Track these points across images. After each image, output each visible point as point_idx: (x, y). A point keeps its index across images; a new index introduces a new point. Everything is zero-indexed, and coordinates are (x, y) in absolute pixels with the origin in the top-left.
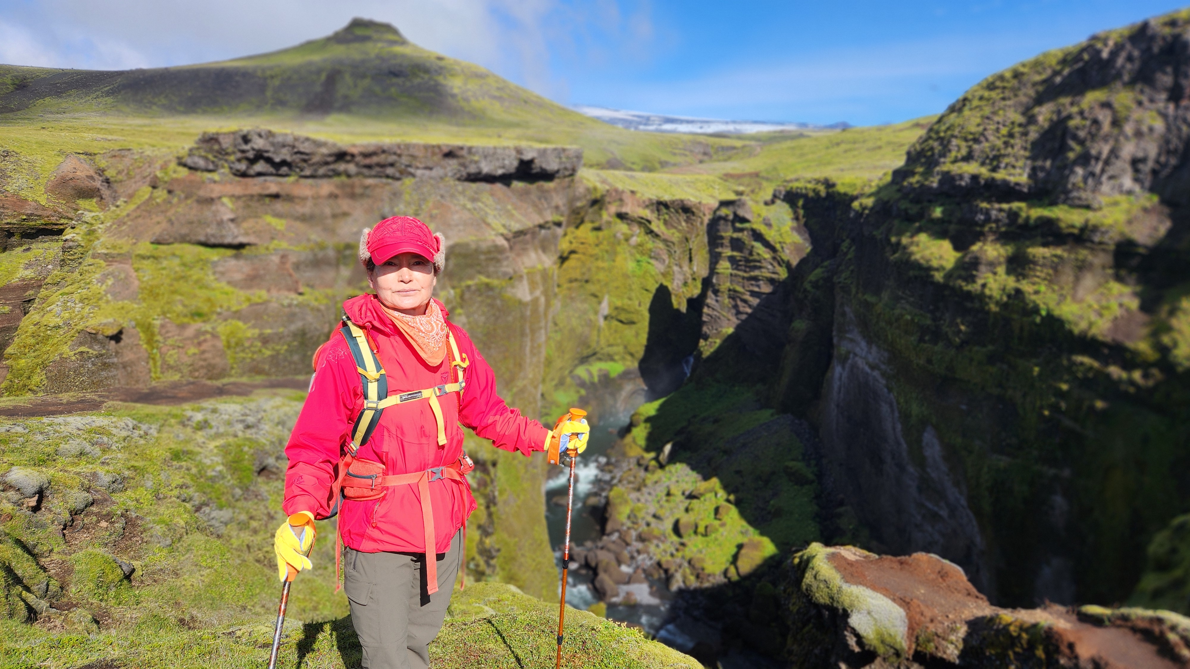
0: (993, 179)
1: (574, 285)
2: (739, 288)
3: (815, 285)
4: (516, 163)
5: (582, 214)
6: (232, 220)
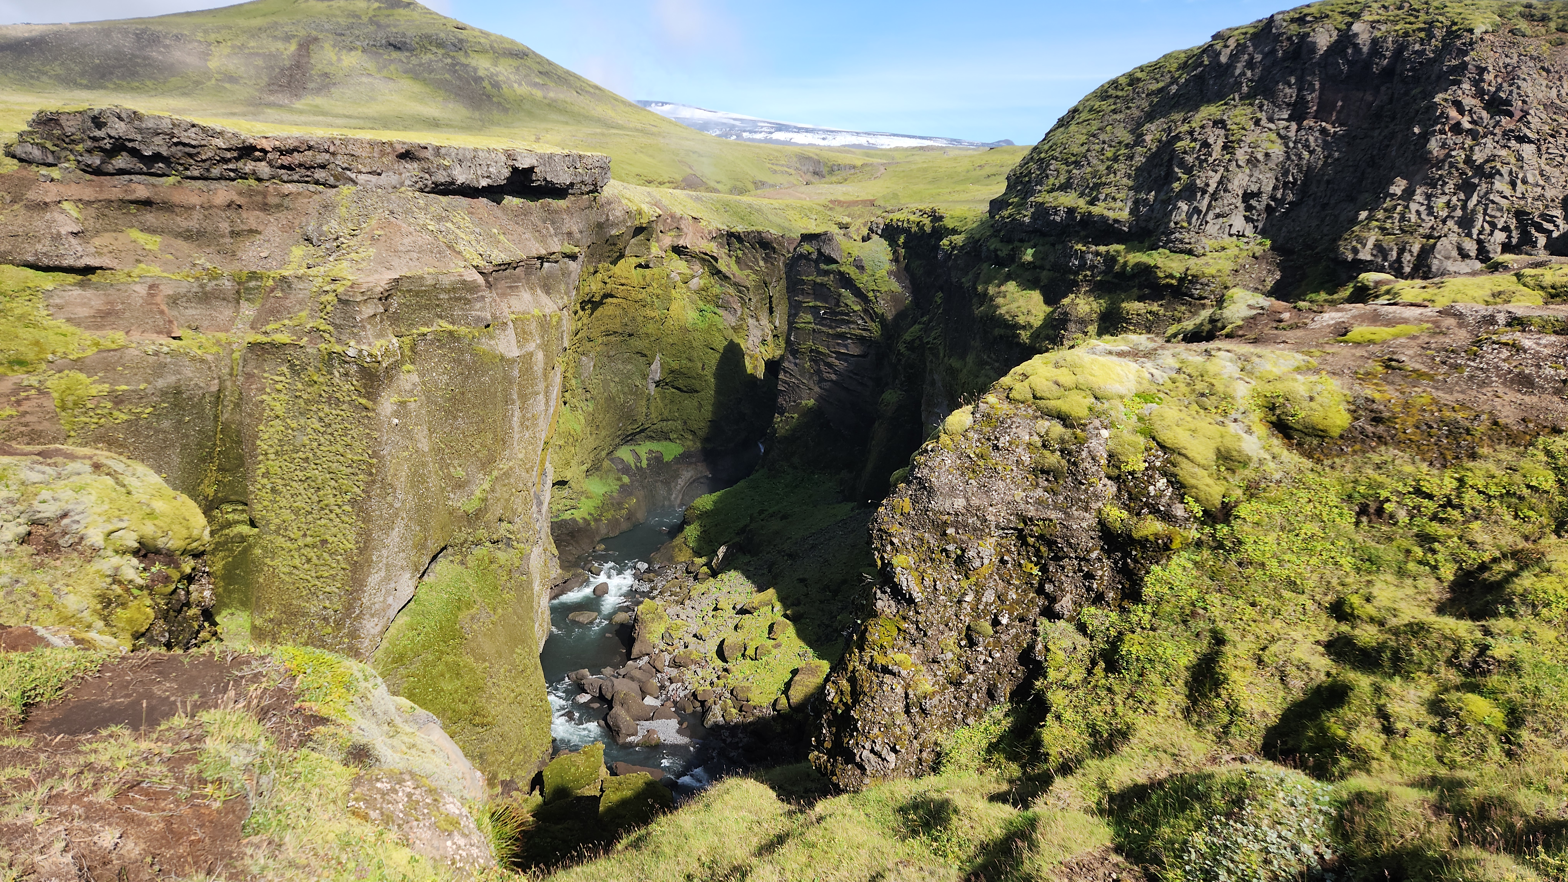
0: (1093, 213)
1: (612, 338)
2: (822, 349)
3: (910, 345)
4: (506, 173)
5: (621, 245)
6: (75, 234)
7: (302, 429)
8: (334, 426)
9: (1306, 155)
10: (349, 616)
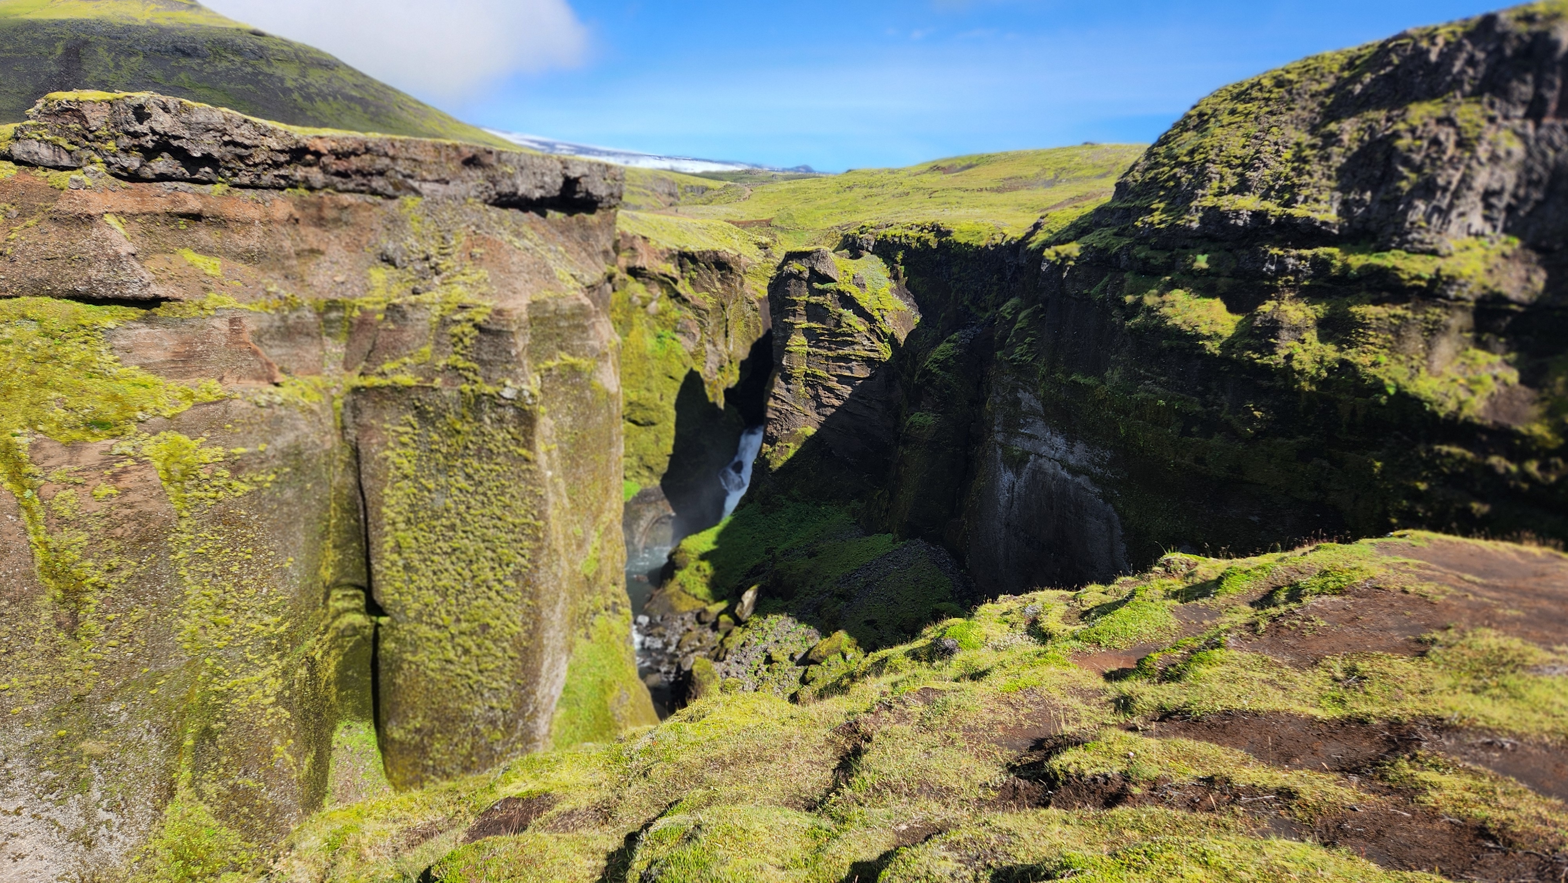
0: (1290, 216)
2: (821, 372)
3: (943, 365)
4: (560, 181)
6: (134, 256)
7: (444, 490)
8: (486, 484)
9: (1551, 153)
10: (522, 716)
